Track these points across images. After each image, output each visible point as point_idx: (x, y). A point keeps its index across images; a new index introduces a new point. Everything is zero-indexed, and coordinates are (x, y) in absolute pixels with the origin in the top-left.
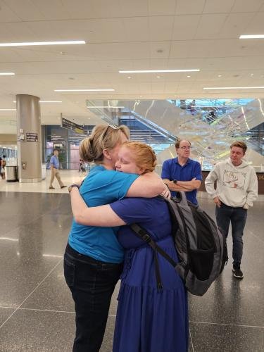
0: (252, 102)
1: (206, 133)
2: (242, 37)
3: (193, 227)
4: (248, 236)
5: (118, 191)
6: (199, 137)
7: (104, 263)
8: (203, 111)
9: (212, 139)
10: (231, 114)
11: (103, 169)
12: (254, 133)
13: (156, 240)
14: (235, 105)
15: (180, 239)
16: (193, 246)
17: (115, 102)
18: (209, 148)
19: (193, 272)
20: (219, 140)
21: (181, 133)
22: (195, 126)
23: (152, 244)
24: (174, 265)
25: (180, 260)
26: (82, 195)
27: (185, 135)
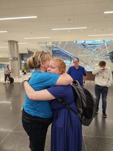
0: (110, 41)
1: (90, 55)
2: (105, 13)
3: (84, 97)
4: (109, 99)
5: (51, 83)
6: (87, 57)
7: (44, 118)
8: (89, 46)
9: (93, 57)
10: (101, 47)
11: (41, 72)
12: (111, 55)
13: (69, 104)
14: (103, 42)
15: (79, 103)
17: (50, 43)
18: (92, 62)
19: (85, 116)
20: (95, 58)
21: (79, 55)
22: (85, 52)
23: (67, 106)
24: (77, 114)
25: (79, 112)
26: (31, 86)
27: (81, 56)
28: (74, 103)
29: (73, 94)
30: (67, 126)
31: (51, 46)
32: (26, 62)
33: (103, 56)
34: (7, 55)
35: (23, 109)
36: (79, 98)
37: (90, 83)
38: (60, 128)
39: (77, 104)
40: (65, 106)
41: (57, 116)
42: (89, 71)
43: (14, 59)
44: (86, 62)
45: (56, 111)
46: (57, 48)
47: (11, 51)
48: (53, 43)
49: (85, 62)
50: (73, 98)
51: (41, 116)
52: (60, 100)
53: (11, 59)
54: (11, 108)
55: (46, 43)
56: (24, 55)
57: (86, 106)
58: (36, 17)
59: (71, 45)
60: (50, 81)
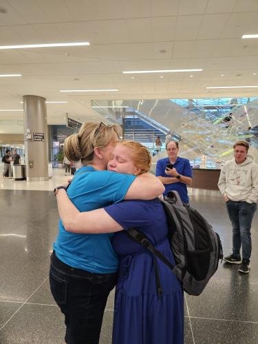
1: (209, 131)
2: (245, 37)
3: (190, 228)
6: (202, 136)
8: (206, 111)
11: (93, 170)
13: (155, 245)
15: (177, 241)
16: (191, 247)
18: (212, 147)
19: (190, 273)
20: (221, 137)
21: (185, 132)
22: (198, 125)
23: (150, 248)
24: (172, 268)
25: (177, 262)
26: (72, 200)
27: (188, 134)
28: (167, 242)
29: (164, 220)
30: (149, 294)
31: (121, 110)
32: (63, 144)
33: (239, 135)
34: (20, 129)
35: (54, 251)
36: (178, 232)
37: (209, 197)
38: (132, 298)
39: (173, 244)
41: (127, 269)
42: (205, 168)
43: (36, 137)
44: (199, 147)
45: (126, 259)
46: (133, 113)
47: (30, 120)
48: (125, 103)
49: (196, 148)
50: (164, 230)
51: (92, 270)
52: (134, 234)
53: (29, 137)
54: (26, 250)
55: (110, 103)
56: (58, 130)
57: (193, 249)
58: (87, 44)
59: (165, 108)
60: (113, 190)
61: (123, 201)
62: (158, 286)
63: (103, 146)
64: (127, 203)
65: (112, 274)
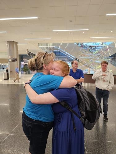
1: (92, 57)
9: (94, 60)
11: (43, 75)
16: (88, 108)
24: (80, 118)
25: (82, 115)
28: (77, 106)
31: (52, 48)
35: (24, 112)
36: (82, 102)
39: (80, 107)
40: (68, 110)
43: (13, 60)
51: (43, 120)
52: (63, 104)
53: (10, 60)
58: (37, 18)
60: (54, 83)
61: (59, 89)
62: (74, 127)
63: (47, 63)
64: (61, 89)
65: (52, 122)
